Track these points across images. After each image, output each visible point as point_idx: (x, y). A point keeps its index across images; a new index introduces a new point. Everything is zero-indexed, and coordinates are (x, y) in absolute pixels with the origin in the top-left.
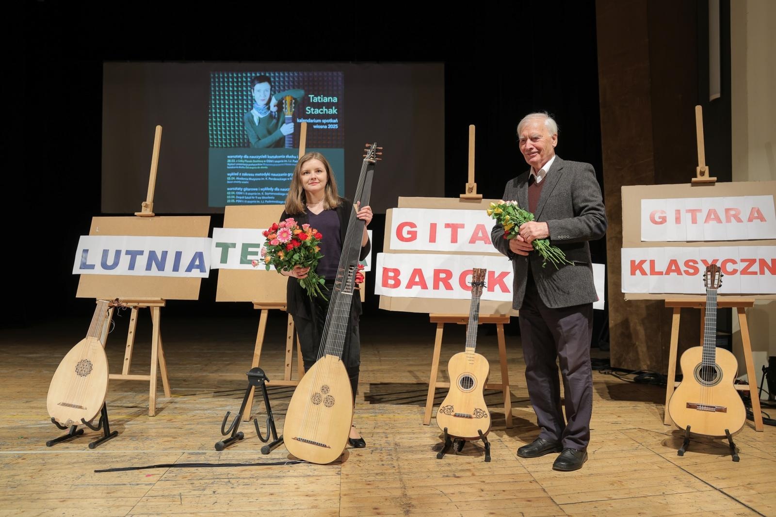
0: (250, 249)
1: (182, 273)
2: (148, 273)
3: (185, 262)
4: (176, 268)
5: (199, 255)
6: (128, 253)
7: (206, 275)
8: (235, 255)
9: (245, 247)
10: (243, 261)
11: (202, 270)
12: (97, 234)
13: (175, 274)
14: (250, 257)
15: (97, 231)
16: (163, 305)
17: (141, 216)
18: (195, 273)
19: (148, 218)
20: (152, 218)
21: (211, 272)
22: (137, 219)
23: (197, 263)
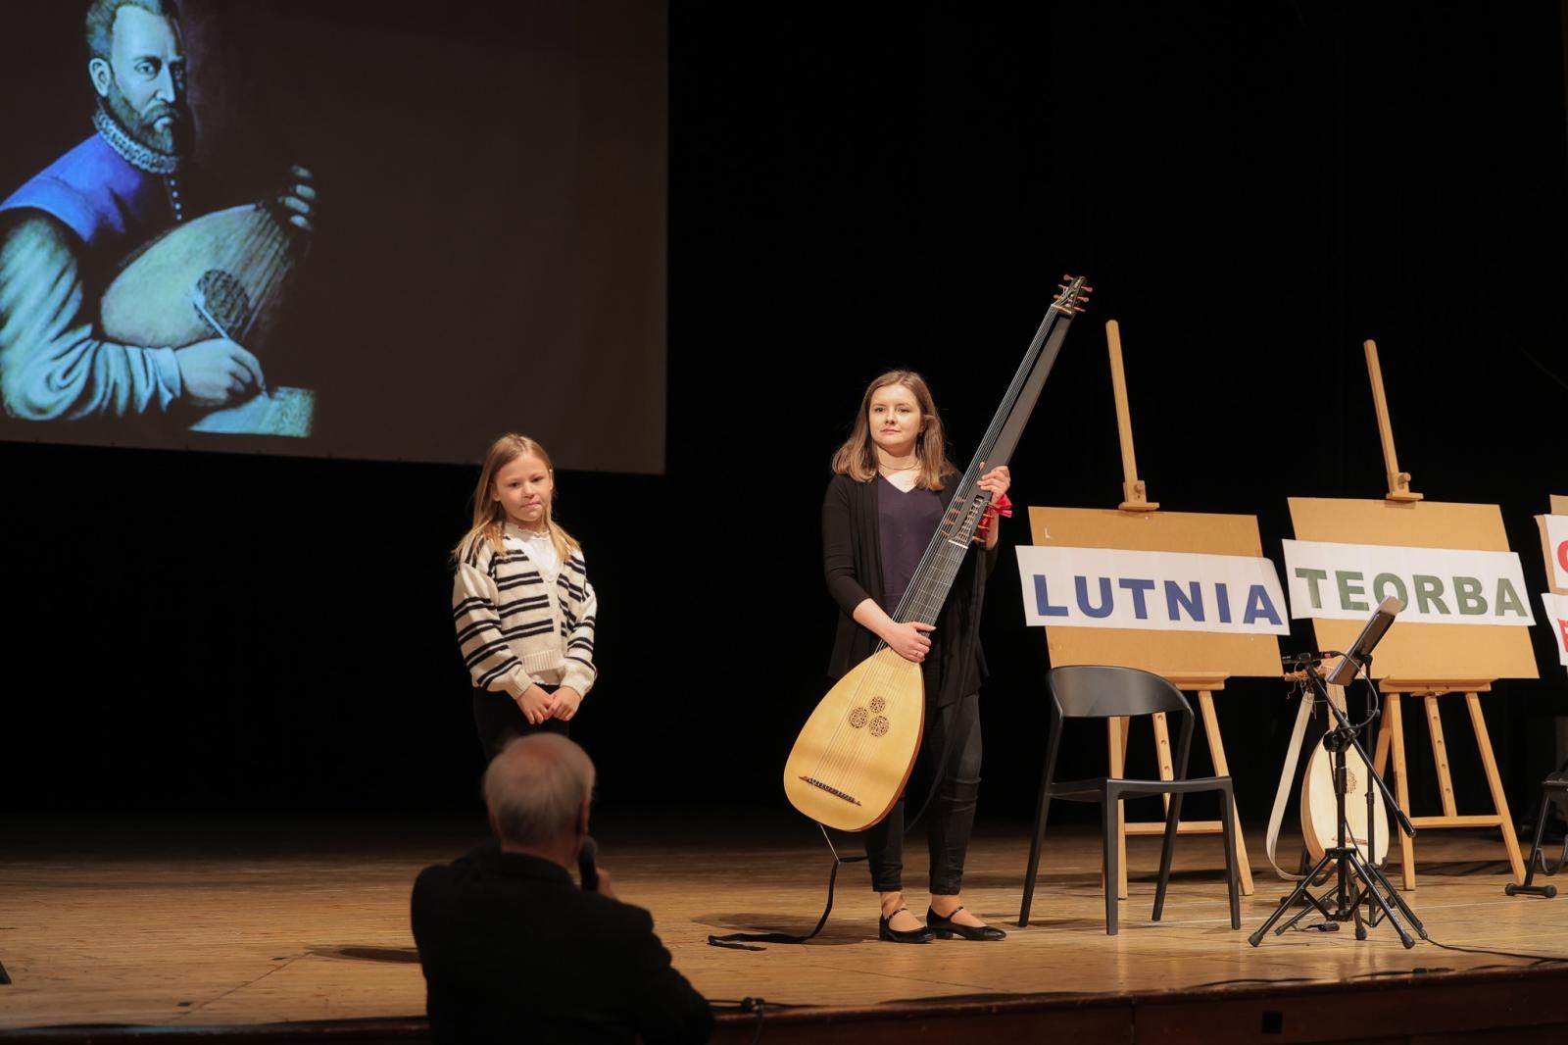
0: (1351, 583)
1: (1238, 625)
2: (1174, 625)
3: (1238, 605)
4: (1225, 616)
5: (1257, 592)
6: (1124, 583)
7: (1284, 630)
8: (1329, 588)
9: (1342, 577)
10: (1346, 604)
11: (1275, 621)
12: (1048, 543)
13: (1225, 628)
14: (1354, 598)
15: (1047, 536)
16: (1222, 686)
17: (1128, 510)
18: (1263, 626)
19: (1141, 515)
20: (1150, 514)
21: (1294, 624)
22: (1120, 514)
23: (1260, 606)
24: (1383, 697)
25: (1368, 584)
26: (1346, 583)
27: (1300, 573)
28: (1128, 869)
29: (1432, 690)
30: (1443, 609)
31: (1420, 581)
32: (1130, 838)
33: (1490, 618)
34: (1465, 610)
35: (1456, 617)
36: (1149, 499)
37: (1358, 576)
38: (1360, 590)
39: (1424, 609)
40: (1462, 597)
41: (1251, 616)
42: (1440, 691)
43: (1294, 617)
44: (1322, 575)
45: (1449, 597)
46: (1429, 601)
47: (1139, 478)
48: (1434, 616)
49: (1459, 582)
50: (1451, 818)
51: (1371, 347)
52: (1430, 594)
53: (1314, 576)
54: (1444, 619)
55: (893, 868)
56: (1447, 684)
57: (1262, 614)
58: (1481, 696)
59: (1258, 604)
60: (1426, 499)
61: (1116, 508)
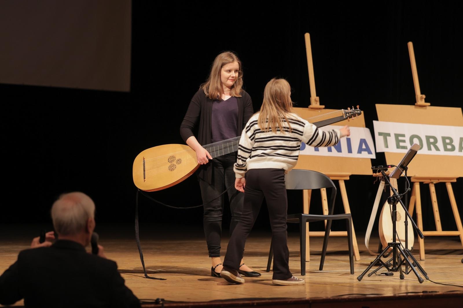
0: (400, 138)
1: (355, 154)
2: (330, 154)
3: (355, 146)
4: (350, 151)
5: (363, 141)
7: (374, 156)
8: (392, 140)
9: (397, 136)
10: (398, 147)
11: (370, 153)
13: (350, 155)
14: (401, 144)
16: (348, 178)
17: (312, 108)
18: (365, 155)
19: (318, 110)
20: (321, 110)
21: (377, 154)
22: (309, 110)
23: (364, 147)
24: (412, 184)
25: (407, 139)
26: (398, 138)
27: (380, 134)
28: (310, 250)
29: (432, 181)
30: (437, 149)
31: (428, 138)
32: (311, 238)
33: (456, 153)
34: (446, 149)
35: (442, 152)
36: (321, 104)
37: (403, 136)
38: (404, 141)
39: (430, 149)
40: (445, 144)
41: (360, 151)
42: (435, 182)
43: (377, 151)
44: (389, 135)
45: (440, 144)
46: (432, 146)
47: (317, 96)
48: (434, 152)
49: (444, 139)
50: (439, 232)
51: (410, 45)
52: (432, 143)
53: (386, 135)
54: (438, 153)
55: (217, 248)
56: (438, 179)
57: (365, 150)
58: (452, 184)
59: (363, 146)
60: (431, 105)
61: (307, 107)
